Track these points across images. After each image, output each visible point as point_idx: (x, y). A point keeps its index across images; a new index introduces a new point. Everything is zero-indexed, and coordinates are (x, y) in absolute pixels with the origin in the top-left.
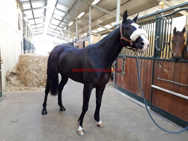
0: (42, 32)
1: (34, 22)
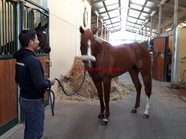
0: (120, 28)
1: (108, 16)
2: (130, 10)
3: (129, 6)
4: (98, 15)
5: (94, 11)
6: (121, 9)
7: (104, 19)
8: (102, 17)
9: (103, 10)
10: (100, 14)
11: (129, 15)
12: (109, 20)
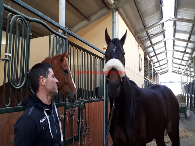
0: (167, 70)
1: (157, 59)
2: (175, 52)
3: (173, 48)
4: (149, 59)
5: (146, 56)
6: (167, 52)
7: (154, 62)
8: (152, 60)
9: (152, 54)
10: (150, 57)
11: (174, 57)
12: (158, 63)
